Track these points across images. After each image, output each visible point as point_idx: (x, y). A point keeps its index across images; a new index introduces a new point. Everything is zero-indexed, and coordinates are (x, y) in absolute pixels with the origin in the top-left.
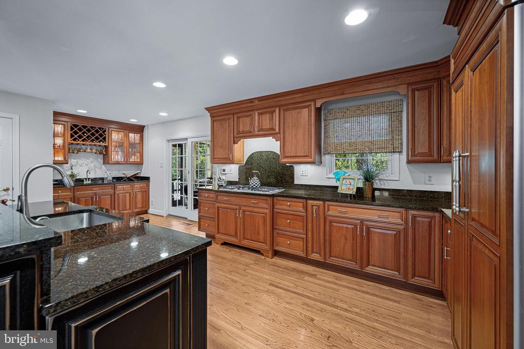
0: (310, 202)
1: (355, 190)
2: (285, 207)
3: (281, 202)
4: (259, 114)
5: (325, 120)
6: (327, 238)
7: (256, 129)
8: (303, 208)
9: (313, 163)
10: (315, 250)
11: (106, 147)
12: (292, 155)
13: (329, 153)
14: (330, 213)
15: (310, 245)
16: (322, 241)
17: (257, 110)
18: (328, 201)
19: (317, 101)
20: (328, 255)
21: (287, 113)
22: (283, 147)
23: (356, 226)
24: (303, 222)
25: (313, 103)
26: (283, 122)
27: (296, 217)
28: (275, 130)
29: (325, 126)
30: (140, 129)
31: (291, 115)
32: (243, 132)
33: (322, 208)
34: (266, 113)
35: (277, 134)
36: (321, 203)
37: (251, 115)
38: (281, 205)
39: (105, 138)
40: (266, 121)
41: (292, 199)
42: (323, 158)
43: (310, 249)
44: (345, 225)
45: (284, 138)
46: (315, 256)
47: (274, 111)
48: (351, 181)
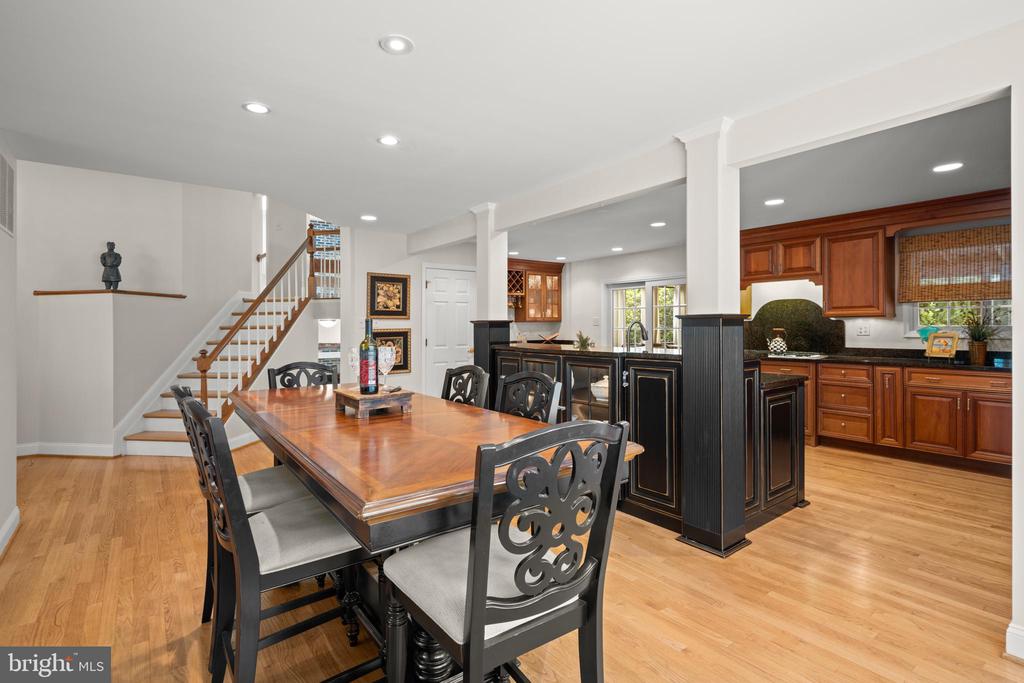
0: (879, 368)
1: (954, 353)
2: (838, 377)
3: (829, 370)
4: (785, 247)
5: (900, 252)
6: (909, 415)
7: (781, 268)
8: (868, 377)
9: (882, 316)
10: (888, 433)
11: (523, 298)
12: (845, 305)
13: (909, 301)
14: (912, 382)
15: (879, 426)
16: (899, 420)
17: (780, 241)
18: (909, 366)
19: (888, 228)
20: (909, 439)
21: (836, 246)
22: (828, 295)
23: (955, 399)
24: (868, 396)
25: (880, 232)
26: (828, 260)
27: (855, 389)
28: (814, 269)
29: (902, 261)
30: (556, 269)
31: (842, 250)
32: (757, 273)
33: (898, 377)
34: (797, 245)
35: (817, 274)
36: (898, 369)
37: (771, 248)
38: (831, 374)
39: (521, 287)
40: (799, 258)
41: (848, 366)
42: (898, 308)
43: (879, 432)
44: (937, 399)
45: (830, 280)
46: (889, 442)
47: (813, 242)
48: (948, 340)
